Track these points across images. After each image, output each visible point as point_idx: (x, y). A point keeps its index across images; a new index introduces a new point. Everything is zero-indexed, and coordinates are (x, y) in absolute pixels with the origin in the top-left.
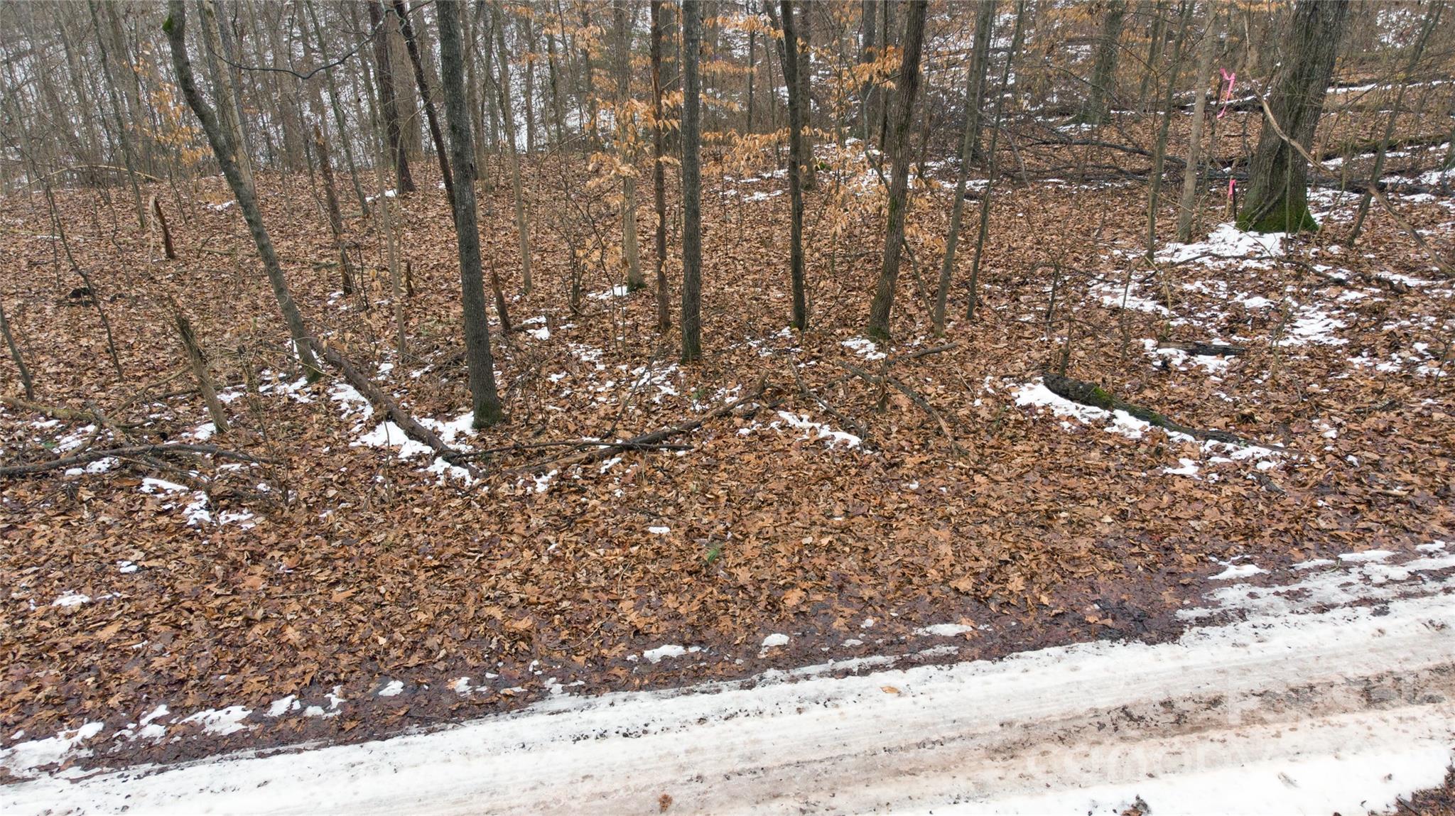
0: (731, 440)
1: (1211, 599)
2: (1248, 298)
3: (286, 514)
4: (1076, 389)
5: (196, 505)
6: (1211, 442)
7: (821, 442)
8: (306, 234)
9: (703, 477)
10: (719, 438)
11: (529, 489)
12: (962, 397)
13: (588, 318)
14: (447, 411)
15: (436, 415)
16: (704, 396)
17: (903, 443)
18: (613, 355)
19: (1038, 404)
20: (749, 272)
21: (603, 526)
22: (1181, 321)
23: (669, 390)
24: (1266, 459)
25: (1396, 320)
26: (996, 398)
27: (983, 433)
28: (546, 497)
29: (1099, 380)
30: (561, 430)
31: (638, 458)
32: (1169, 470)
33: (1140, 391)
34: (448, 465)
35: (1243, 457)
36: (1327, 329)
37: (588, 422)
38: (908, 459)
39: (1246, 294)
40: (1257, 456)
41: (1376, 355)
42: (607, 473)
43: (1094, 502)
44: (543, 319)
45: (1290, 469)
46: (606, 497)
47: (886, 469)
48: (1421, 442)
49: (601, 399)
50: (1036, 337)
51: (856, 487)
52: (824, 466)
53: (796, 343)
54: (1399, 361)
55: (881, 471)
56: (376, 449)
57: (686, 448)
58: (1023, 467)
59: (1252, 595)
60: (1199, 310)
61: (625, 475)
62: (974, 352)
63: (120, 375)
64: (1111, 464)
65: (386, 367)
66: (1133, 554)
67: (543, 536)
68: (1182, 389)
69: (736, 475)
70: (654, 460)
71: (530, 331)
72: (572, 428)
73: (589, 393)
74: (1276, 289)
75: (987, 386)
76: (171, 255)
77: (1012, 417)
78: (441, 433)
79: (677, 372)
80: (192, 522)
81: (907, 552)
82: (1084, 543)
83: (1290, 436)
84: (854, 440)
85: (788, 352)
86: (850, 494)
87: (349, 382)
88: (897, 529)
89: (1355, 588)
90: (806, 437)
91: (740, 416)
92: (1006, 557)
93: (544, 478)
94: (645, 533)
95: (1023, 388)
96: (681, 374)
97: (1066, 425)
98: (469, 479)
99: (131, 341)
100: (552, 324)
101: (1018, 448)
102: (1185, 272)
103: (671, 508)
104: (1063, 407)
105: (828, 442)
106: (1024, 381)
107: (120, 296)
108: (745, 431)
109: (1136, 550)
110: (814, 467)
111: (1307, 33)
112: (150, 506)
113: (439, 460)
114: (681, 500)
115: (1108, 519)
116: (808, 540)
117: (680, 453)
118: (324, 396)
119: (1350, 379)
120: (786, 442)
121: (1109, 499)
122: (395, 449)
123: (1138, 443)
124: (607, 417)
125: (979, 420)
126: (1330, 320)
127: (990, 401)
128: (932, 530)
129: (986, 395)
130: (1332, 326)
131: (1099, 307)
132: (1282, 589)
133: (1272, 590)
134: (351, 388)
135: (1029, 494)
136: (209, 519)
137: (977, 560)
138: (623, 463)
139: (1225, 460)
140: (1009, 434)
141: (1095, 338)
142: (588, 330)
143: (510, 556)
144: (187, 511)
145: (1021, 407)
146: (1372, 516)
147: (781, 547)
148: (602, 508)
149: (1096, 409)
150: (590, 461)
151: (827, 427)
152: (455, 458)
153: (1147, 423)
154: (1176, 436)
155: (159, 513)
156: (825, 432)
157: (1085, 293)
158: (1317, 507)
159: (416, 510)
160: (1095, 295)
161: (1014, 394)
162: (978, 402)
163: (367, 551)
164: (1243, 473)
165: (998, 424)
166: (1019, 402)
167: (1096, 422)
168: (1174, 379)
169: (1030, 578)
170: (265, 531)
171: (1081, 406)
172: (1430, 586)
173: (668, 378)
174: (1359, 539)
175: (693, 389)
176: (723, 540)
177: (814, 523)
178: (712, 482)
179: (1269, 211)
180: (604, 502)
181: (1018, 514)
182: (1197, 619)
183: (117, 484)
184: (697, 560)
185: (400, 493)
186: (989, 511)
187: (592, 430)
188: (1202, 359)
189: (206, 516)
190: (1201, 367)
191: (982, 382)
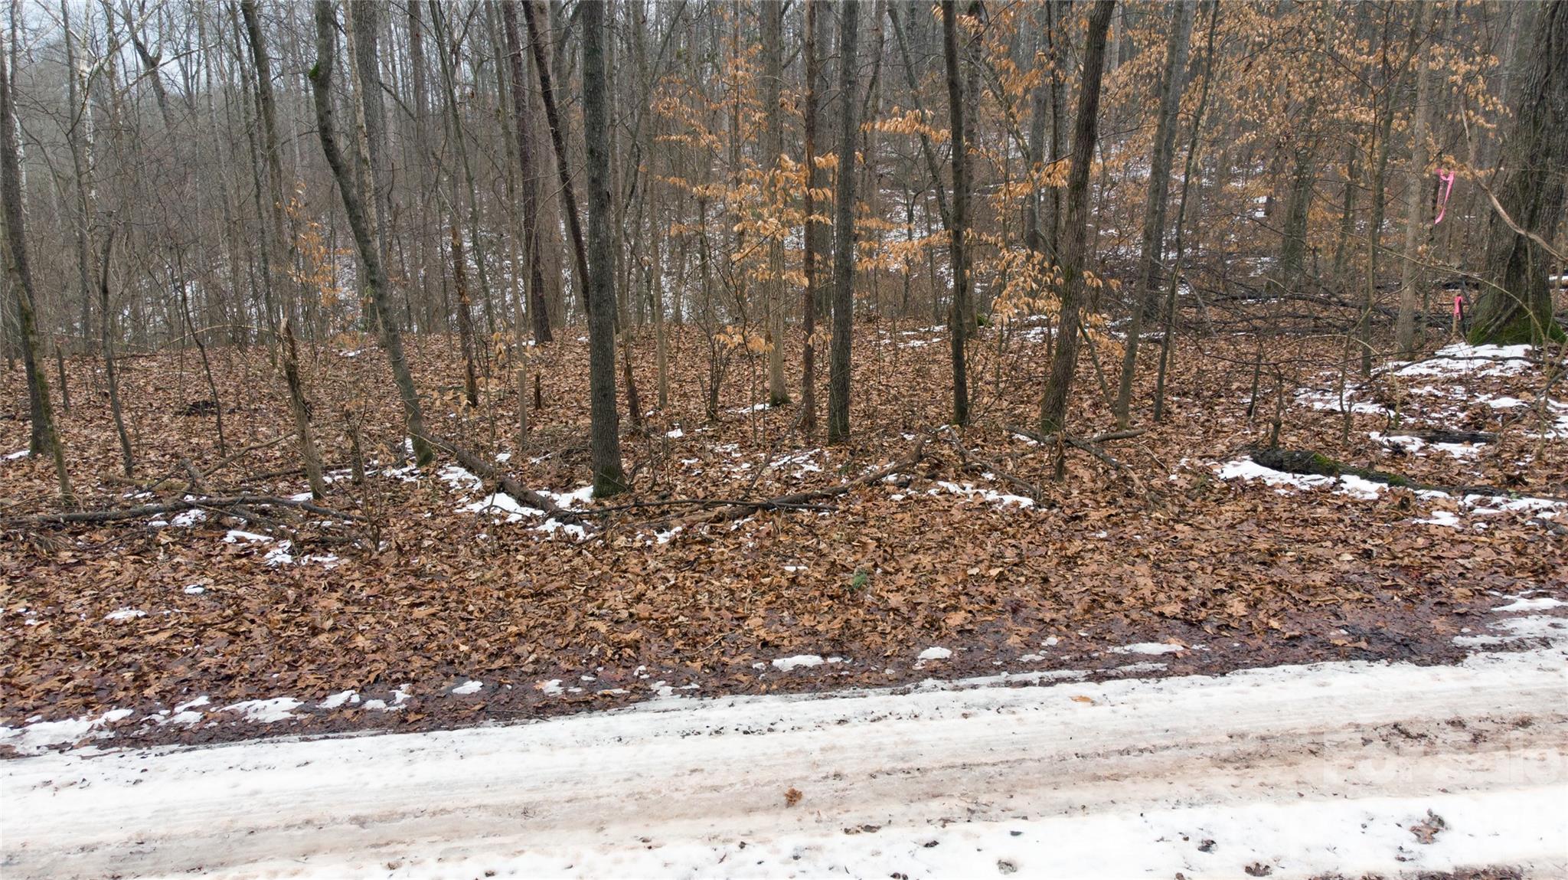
0: (882, 503)
1: (1499, 628)
2: (1494, 398)
3: (375, 557)
4: (1292, 457)
5: (278, 551)
7: (986, 505)
9: (848, 530)
10: (868, 501)
11: (649, 542)
12: (1154, 473)
13: (726, 423)
14: (562, 486)
15: (552, 488)
16: (854, 470)
17: (1087, 501)
18: (751, 447)
19: (1247, 476)
22: (1412, 421)
23: (812, 467)
24: (1549, 510)
26: (1195, 473)
27: (1182, 498)
28: (668, 547)
30: (688, 496)
31: (774, 516)
32: (1421, 521)
34: (559, 524)
35: (1517, 508)
38: (1093, 513)
39: (1490, 396)
40: (1536, 507)
42: (737, 529)
43: (1329, 544)
46: (736, 546)
47: (1066, 522)
49: (735, 476)
51: (1031, 536)
52: (991, 521)
55: (1060, 524)
56: (482, 514)
57: (830, 509)
59: (1554, 626)
60: (1434, 411)
61: (758, 530)
64: (1344, 517)
65: (503, 457)
66: (1383, 587)
67: (661, 574)
68: (1423, 469)
69: (888, 529)
70: (792, 517)
73: (722, 472)
74: (1527, 391)
75: (1183, 464)
77: (1217, 486)
78: (555, 501)
79: (822, 453)
80: (271, 562)
81: (1097, 583)
82: (1319, 577)
84: (1026, 502)
86: (1024, 541)
87: (460, 466)
88: (1083, 565)
90: (969, 500)
91: (892, 484)
92: (1221, 586)
93: (667, 533)
95: (1226, 465)
96: (826, 453)
97: (1282, 492)
98: (582, 534)
99: (242, 441)
100: (687, 427)
101: (1226, 508)
102: (1411, 380)
103: (811, 552)
104: (1279, 478)
105: (995, 504)
106: (1227, 460)
107: (238, 408)
108: (898, 496)
109: (1388, 583)
110: (980, 522)
111: (1536, 123)
112: (230, 551)
113: (551, 521)
114: (823, 546)
115: (1348, 557)
116: (974, 572)
117: (824, 514)
118: (433, 476)
120: (946, 504)
121: (1346, 541)
122: (504, 514)
123: (1376, 501)
125: (1176, 488)
127: (1188, 475)
128: (1126, 566)
129: (1183, 471)
131: (1310, 410)
134: (463, 470)
135: (1245, 538)
136: (290, 561)
137: (1185, 589)
138: (757, 521)
139: (1493, 511)
140: (1213, 498)
142: (724, 432)
144: (268, 555)
145: (1226, 479)
147: (941, 578)
148: (731, 554)
149: (1319, 476)
150: (719, 520)
151: (993, 492)
152: (569, 518)
153: (1385, 485)
157: (1291, 401)
159: (520, 558)
160: (1303, 402)
161: (1217, 470)
162: (1173, 476)
163: (459, 584)
164: (1521, 520)
165: (1199, 488)
166: (1224, 475)
167: (1319, 488)
168: (1411, 460)
169: (1254, 605)
170: (348, 569)
171: (1299, 475)
173: (812, 457)
175: (840, 466)
176: (872, 573)
178: (859, 533)
179: (1508, 321)
180: (733, 550)
181: (1233, 553)
182: (1483, 645)
183: (200, 535)
184: (840, 587)
185: (504, 546)
186: (1196, 552)
187: (723, 497)
188: (1444, 446)
189: (287, 558)
191: (1178, 462)
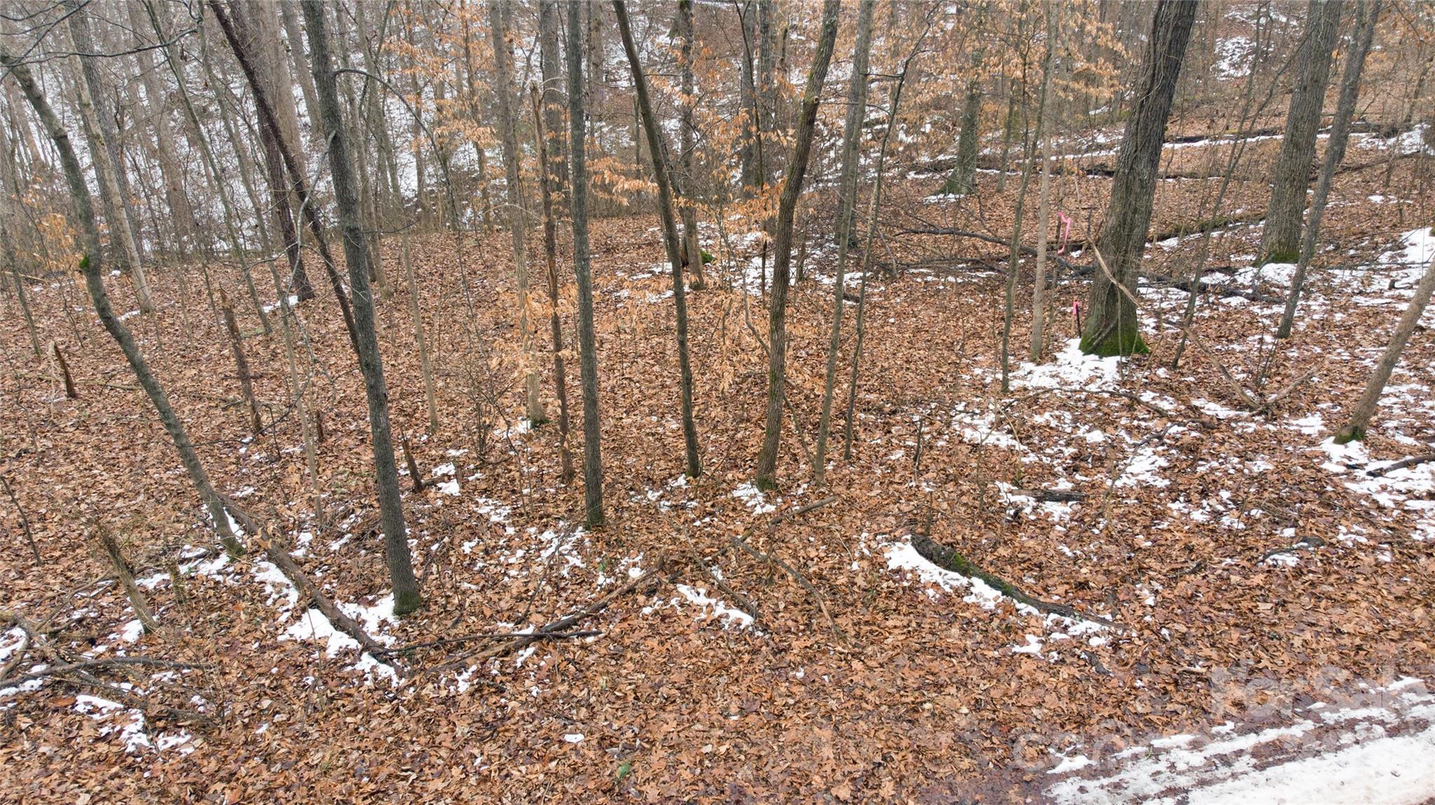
0: (635, 623)
1: (1049, 795)
2: (1089, 431)
3: (224, 734)
4: (939, 554)
5: (131, 728)
6: (1053, 616)
7: (716, 623)
8: (209, 359)
9: (612, 669)
10: (624, 620)
11: (452, 688)
12: (841, 562)
13: (495, 465)
14: (365, 594)
15: (359, 599)
16: (610, 566)
17: (790, 623)
18: (521, 515)
19: (907, 567)
20: (645, 397)
21: (523, 735)
22: (1032, 458)
23: (576, 561)
24: (1096, 635)
25: (1207, 461)
26: (871, 560)
27: (860, 605)
28: (468, 699)
29: (959, 537)
30: (477, 616)
31: (550, 648)
32: (1017, 649)
33: (995, 548)
34: (374, 662)
35: (1078, 633)
36: (1152, 467)
37: (502, 604)
38: (794, 644)
39: (1087, 427)
40: (1090, 631)
41: (1190, 501)
42: (522, 667)
43: (953, 690)
44: (450, 469)
45: (1115, 646)
46: (523, 698)
47: (775, 654)
48: (1220, 610)
49: (513, 572)
50: (905, 481)
51: (750, 677)
52: (720, 652)
53: (692, 495)
54: (1208, 509)
55: (771, 657)
56: (306, 644)
57: (595, 634)
58: (895, 647)
59: (1082, 790)
60: (1048, 446)
61: (539, 668)
62: (851, 501)
63: (37, 557)
64: (969, 643)
65: (306, 537)
66: (985, 749)
67: (468, 749)
68: (1031, 543)
69: (641, 666)
70: (565, 649)
71: (440, 485)
72: (488, 613)
73: (500, 564)
74: (1113, 422)
75: (863, 545)
76: (72, 394)
77: (885, 585)
78: (364, 622)
79: (582, 540)
80: (131, 749)
81: (795, 756)
82: (945, 738)
83: (1118, 603)
84: (747, 620)
85: (683, 507)
86: (744, 687)
87: (270, 559)
88: (786, 730)
89: (1163, 777)
90: (703, 616)
91: (642, 593)
92: (878, 759)
93: (466, 675)
94: (561, 743)
95: (895, 548)
96: (587, 544)
97: (931, 592)
98: (395, 678)
99: (43, 511)
100: (461, 476)
101: (890, 623)
102: (1035, 400)
103: (584, 709)
104: (930, 572)
105: (723, 621)
106: (896, 539)
107: (26, 451)
108: (647, 610)
109: (987, 744)
110: (711, 653)
111: (1127, 188)
112: (87, 731)
113: (365, 655)
114: (593, 699)
115: (965, 710)
116: (708, 749)
117: (590, 640)
118: (248, 577)
119: (1169, 531)
120: (685, 622)
121: (966, 685)
122: (322, 643)
123: (993, 615)
124: (519, 599)
125: (855, 589)
126: (1156, 457)
127: (865, 564)
128: (816, 729)
129: (862, 557)
130: (1157, 464)
131: (961, 442)
132: (1105, 781)
133: (1097, 783)
134: (273, 566)
135: (899, 682)
136: (147, 744)
137: (855, 763)
138: (537, 654)
139: (1064, 636)
140: (882, 606)
141: (957, 484)
142: (496, 480)
143: (440, 775)
144: (125, 735)
145: (892, 571)
146: (1178, 697)
147: (684, 757)
148: (521, 712)
149: (956, 575)
150: (507, 653)
151: (721, 603)
152: (381, 654)
153: (999, 593)
154: (1024, 608)
155: (97, 740)
156: (720, 609)
157: (949, 425)
158: (1135, 688)
159: (349, 719)
160: (957, 427)
161: (886, 555)
162: (855, 566)
163: (306, 775)
164: (1078, 652)
165: (872, 591)
166: (893, 565)
167: (956, 590)
168: (1025, 531)
169: (899, 781)
170: (205, 756)
171: (944, 571)
172: (1223, 771)
173: (575, 547)
174: (1167, 724)
175: (598, 560)
176: (632, 749)
177: (712, 726)
178: (620, 675)
179: (1106, 337)
180: (523, 703)
181: (889, 707)
183: (52, 706)
184: (610, 775)
185: (332, 699)
186: (864, 705)
187: (506, 614)
188: (1050, 506)
189: (143, 739)
190: (1048, 515)
191: (858, 541)
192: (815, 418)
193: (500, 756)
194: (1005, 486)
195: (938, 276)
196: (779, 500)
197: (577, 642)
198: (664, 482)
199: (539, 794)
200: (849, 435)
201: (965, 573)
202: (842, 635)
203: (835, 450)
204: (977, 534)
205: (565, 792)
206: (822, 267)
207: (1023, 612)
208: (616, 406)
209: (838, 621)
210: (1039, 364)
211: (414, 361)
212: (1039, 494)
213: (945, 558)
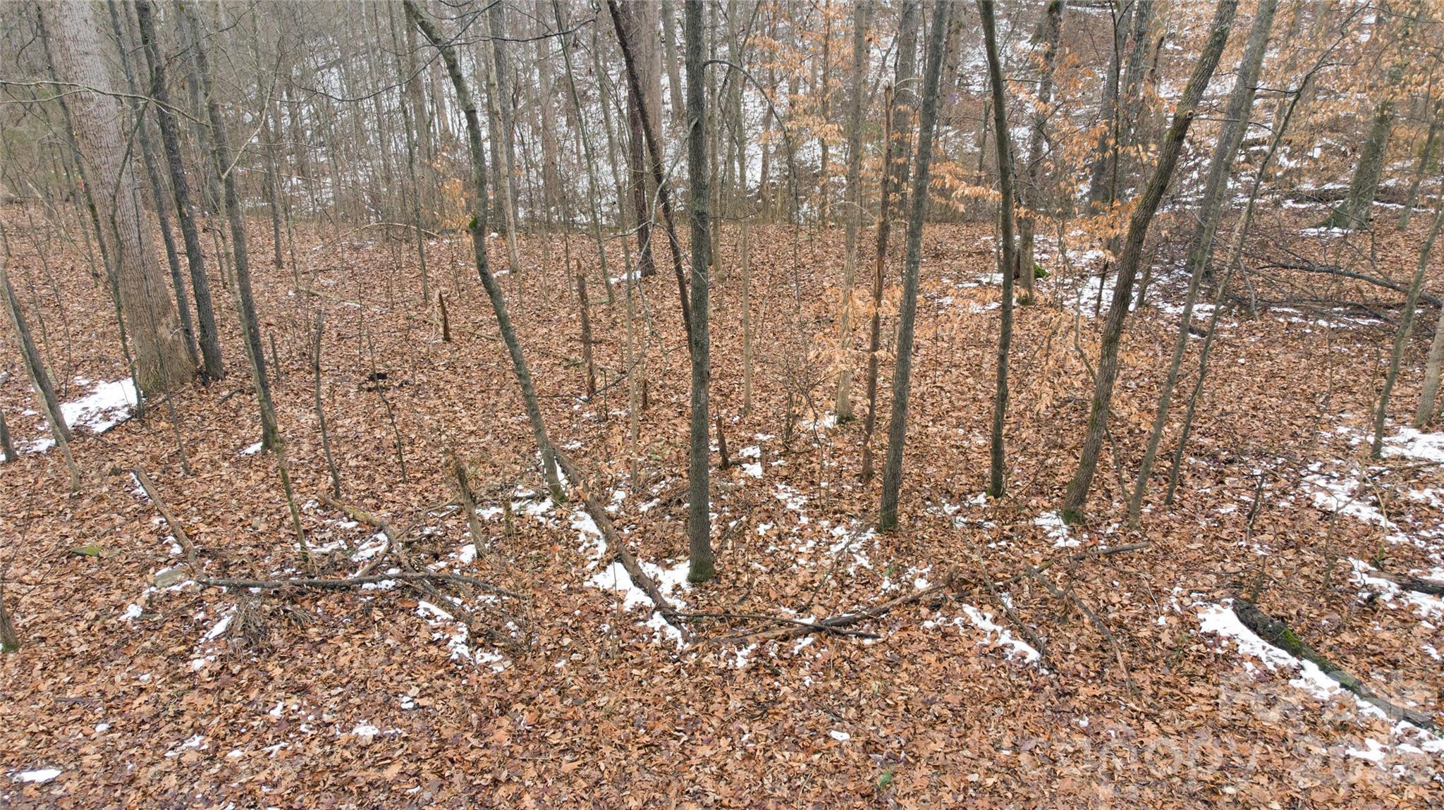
0: (915, 634)
3: (529, 661)
4: (1265, 626)
5: (457, 638)
6: (1405, 724)
8: (559, 321)
9: (885, 676)
11: (731, 662)
12: (1146, 614)
13: (798, 454)
14: (664, 557)
15: (658, 560)
16: (897, 573)
18: (817, 507)
19: (1223, 633)
20: (954, 408)
21: (791, 721)
22: (1401, 538)
26: (1181, 618)
27: (1161, 664)
28: (744, 675)
29: (1294, 612)
31: (828, 642)
33: (1337, 632)
34: (664, 622)
37: (788, 589)
38: (1081, 690)
42: (799, 655)
43: (1264, 780)
44: (755, 452)
46: (796, 686)
49: (801, 561)
50: (1234, 539)
53: (990, 515)
56: (606, 594)
57: (874, 637)
58: (1197, 718)
60: (1424, 528)
62: (1167, 550)
63: (404, 475)
64: (1290, 732)
65: (620, 495)
67: (737, 724)
68: (1387, 635)
69: (916, 679)
70: (842, 646)
71: (745, 466)
72: (773, 596)
73: (790, 551)
75: (1174, 600)
76: (447, 338)
77: (1194, 647)
78: (660, 583)
80: (455, 657)
84: (1033, 655)
85: (980, 526)
87: (586, 510)
88: (1060, 777)
90: (986, 641)
91: (926, 606)
94: (827, 737)
95: (1211, 610)
96: (877, 545)
100: (765, 460)
101: (1195, 690)
103: (853, 710)
104: (1251, 643)
106: (1214, 600)
108: (929, 624)
112: (423, 633)
113: (657, 614)
114: (863, 702)
116: (974, 778)
117: (868, 642)
118: (566, 523)
121: (1281, 778)
122: (621, 595)
123: (1324, 705)
124: (804, 588)
127: (1174, 620)
128: (1094, 784)
129: (1172, 613)
131: (1309, 506)
134: (588, 517)
135: (1198, 756)
136: (467, 655)
138: (815, 646)
139: (1415, 750)
140: (1187, 669)
141: (1298, 552)
143: (709, 742)
144: (451, 643)
145: (1204, 634)
148: (793, 699)
149: (1284, 653)
152: (671, 616)
154: (1368, 708)
155: (430, 642)
160: (1307, 489)
161: (1200, 616)
162: (1162, 621)
163: (592, 714)
165: (1177, 653)
166: (1206, 627)
167: (1282, 670)
170: (511, 677)
171: (1269, 646)
176: (897, 760)
177: (982, 755)
178: (893, 683)
180: (795, 691)
184: (870, 781)
185: (623, 649)
187: (790, 601)
188: (1416, 597)
189: (465, 650)
190: (1413, 607)
191: (1169, 594)
192: (1137, 455)
193: (767, 737)
194: (1360, 565)
195: (1305, 317)
196: (1085, 536)
197: (855, 641)
198: (962, 497)
199: (799, 783)
200: (1174, 479)
201: (1295, 652)
202: (1137, 692)
203: (1155, 492)
204: (1316, 612)
205: (824, 787)
206: (1167, 295)
207: (1366, 712)
208: (923, 413)
209: (1134, 675)
210: (1425, 432)
211: (737, 345)
212: (1405, 581)
213: (1274, 633)
